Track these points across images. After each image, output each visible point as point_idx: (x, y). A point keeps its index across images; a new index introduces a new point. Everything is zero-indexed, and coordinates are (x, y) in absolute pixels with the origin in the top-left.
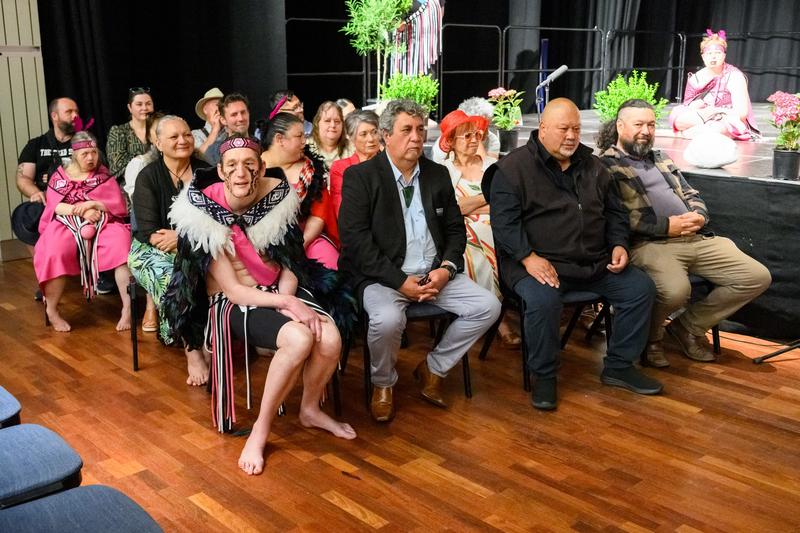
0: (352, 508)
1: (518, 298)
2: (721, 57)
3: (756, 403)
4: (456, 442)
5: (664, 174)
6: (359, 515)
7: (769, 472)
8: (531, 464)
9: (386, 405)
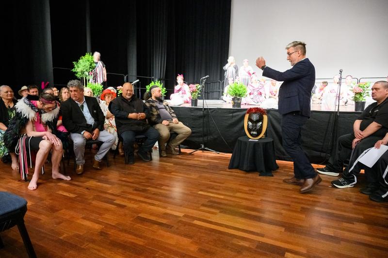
0: (65, 194)
1: (122, 138)
2: (182, 81)
3: (188, 162)
4: (103, 177)
5: (164, 106)
6: (68, 195)
7: (188, 174)
8: (124, 179)
9: (81, 170)
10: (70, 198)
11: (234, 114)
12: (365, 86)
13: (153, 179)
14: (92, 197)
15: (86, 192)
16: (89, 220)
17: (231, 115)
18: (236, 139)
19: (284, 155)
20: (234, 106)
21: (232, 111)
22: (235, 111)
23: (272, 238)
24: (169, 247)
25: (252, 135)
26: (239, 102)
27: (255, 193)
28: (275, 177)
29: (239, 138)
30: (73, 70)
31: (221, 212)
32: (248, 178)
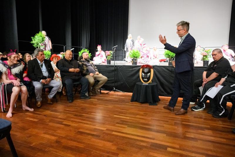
0: (31, 119)
1: (65, 84)
3: (106, 98)
4: (54, 108)
6: (33, 120)
7: (107, 105)
8: (67, 109)
9: (39, 104)
10: (34, 122)
11: (133, 69)
12: (208, 52)
13: (86, 109)
14: (48, 121)
15: (45, 118)
16: (48, 134)
17: (131, 69)
18: (135, 84)
19: (163, 93)
20: (133, 64)
21: (132, 67)
22: (133, 67)
23: (159, 140)
24: (99, 148)
25: (144, 81)
26: (136, 61)
27: (148, 115)
28: (159, 106)
29: (137, 83)
30: (32, 42)
31: (128, 127)
32: (142, 107)
